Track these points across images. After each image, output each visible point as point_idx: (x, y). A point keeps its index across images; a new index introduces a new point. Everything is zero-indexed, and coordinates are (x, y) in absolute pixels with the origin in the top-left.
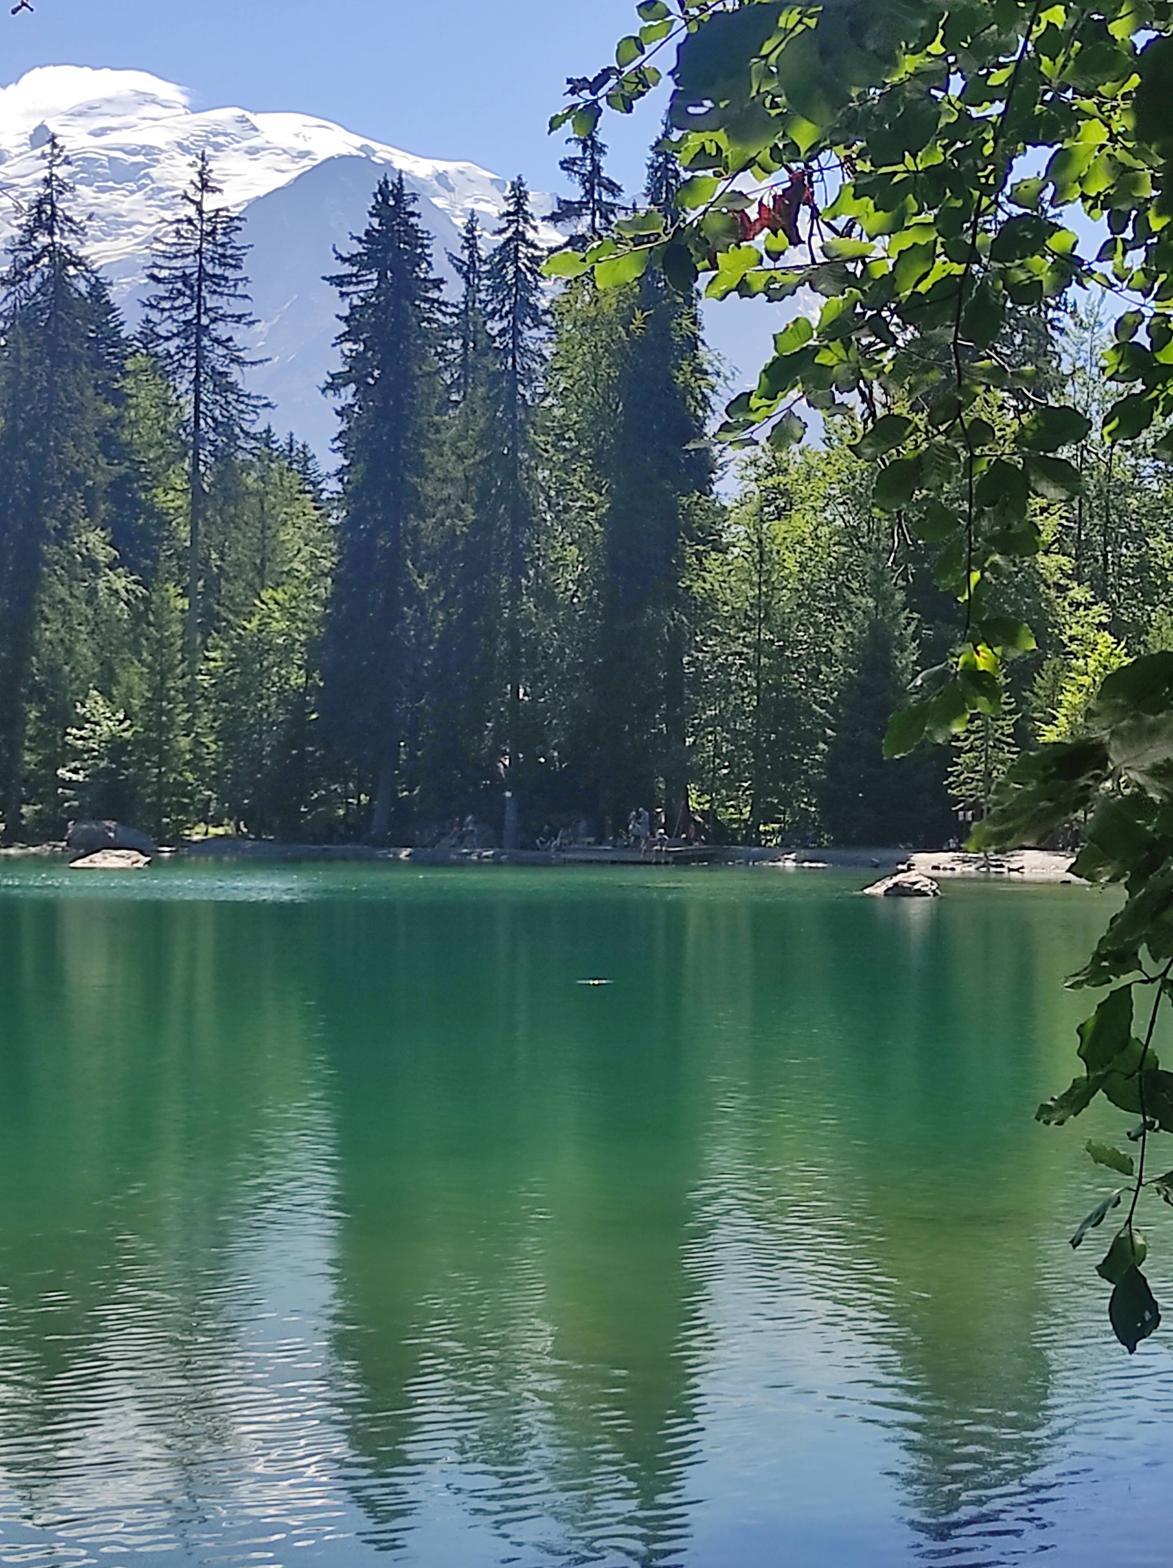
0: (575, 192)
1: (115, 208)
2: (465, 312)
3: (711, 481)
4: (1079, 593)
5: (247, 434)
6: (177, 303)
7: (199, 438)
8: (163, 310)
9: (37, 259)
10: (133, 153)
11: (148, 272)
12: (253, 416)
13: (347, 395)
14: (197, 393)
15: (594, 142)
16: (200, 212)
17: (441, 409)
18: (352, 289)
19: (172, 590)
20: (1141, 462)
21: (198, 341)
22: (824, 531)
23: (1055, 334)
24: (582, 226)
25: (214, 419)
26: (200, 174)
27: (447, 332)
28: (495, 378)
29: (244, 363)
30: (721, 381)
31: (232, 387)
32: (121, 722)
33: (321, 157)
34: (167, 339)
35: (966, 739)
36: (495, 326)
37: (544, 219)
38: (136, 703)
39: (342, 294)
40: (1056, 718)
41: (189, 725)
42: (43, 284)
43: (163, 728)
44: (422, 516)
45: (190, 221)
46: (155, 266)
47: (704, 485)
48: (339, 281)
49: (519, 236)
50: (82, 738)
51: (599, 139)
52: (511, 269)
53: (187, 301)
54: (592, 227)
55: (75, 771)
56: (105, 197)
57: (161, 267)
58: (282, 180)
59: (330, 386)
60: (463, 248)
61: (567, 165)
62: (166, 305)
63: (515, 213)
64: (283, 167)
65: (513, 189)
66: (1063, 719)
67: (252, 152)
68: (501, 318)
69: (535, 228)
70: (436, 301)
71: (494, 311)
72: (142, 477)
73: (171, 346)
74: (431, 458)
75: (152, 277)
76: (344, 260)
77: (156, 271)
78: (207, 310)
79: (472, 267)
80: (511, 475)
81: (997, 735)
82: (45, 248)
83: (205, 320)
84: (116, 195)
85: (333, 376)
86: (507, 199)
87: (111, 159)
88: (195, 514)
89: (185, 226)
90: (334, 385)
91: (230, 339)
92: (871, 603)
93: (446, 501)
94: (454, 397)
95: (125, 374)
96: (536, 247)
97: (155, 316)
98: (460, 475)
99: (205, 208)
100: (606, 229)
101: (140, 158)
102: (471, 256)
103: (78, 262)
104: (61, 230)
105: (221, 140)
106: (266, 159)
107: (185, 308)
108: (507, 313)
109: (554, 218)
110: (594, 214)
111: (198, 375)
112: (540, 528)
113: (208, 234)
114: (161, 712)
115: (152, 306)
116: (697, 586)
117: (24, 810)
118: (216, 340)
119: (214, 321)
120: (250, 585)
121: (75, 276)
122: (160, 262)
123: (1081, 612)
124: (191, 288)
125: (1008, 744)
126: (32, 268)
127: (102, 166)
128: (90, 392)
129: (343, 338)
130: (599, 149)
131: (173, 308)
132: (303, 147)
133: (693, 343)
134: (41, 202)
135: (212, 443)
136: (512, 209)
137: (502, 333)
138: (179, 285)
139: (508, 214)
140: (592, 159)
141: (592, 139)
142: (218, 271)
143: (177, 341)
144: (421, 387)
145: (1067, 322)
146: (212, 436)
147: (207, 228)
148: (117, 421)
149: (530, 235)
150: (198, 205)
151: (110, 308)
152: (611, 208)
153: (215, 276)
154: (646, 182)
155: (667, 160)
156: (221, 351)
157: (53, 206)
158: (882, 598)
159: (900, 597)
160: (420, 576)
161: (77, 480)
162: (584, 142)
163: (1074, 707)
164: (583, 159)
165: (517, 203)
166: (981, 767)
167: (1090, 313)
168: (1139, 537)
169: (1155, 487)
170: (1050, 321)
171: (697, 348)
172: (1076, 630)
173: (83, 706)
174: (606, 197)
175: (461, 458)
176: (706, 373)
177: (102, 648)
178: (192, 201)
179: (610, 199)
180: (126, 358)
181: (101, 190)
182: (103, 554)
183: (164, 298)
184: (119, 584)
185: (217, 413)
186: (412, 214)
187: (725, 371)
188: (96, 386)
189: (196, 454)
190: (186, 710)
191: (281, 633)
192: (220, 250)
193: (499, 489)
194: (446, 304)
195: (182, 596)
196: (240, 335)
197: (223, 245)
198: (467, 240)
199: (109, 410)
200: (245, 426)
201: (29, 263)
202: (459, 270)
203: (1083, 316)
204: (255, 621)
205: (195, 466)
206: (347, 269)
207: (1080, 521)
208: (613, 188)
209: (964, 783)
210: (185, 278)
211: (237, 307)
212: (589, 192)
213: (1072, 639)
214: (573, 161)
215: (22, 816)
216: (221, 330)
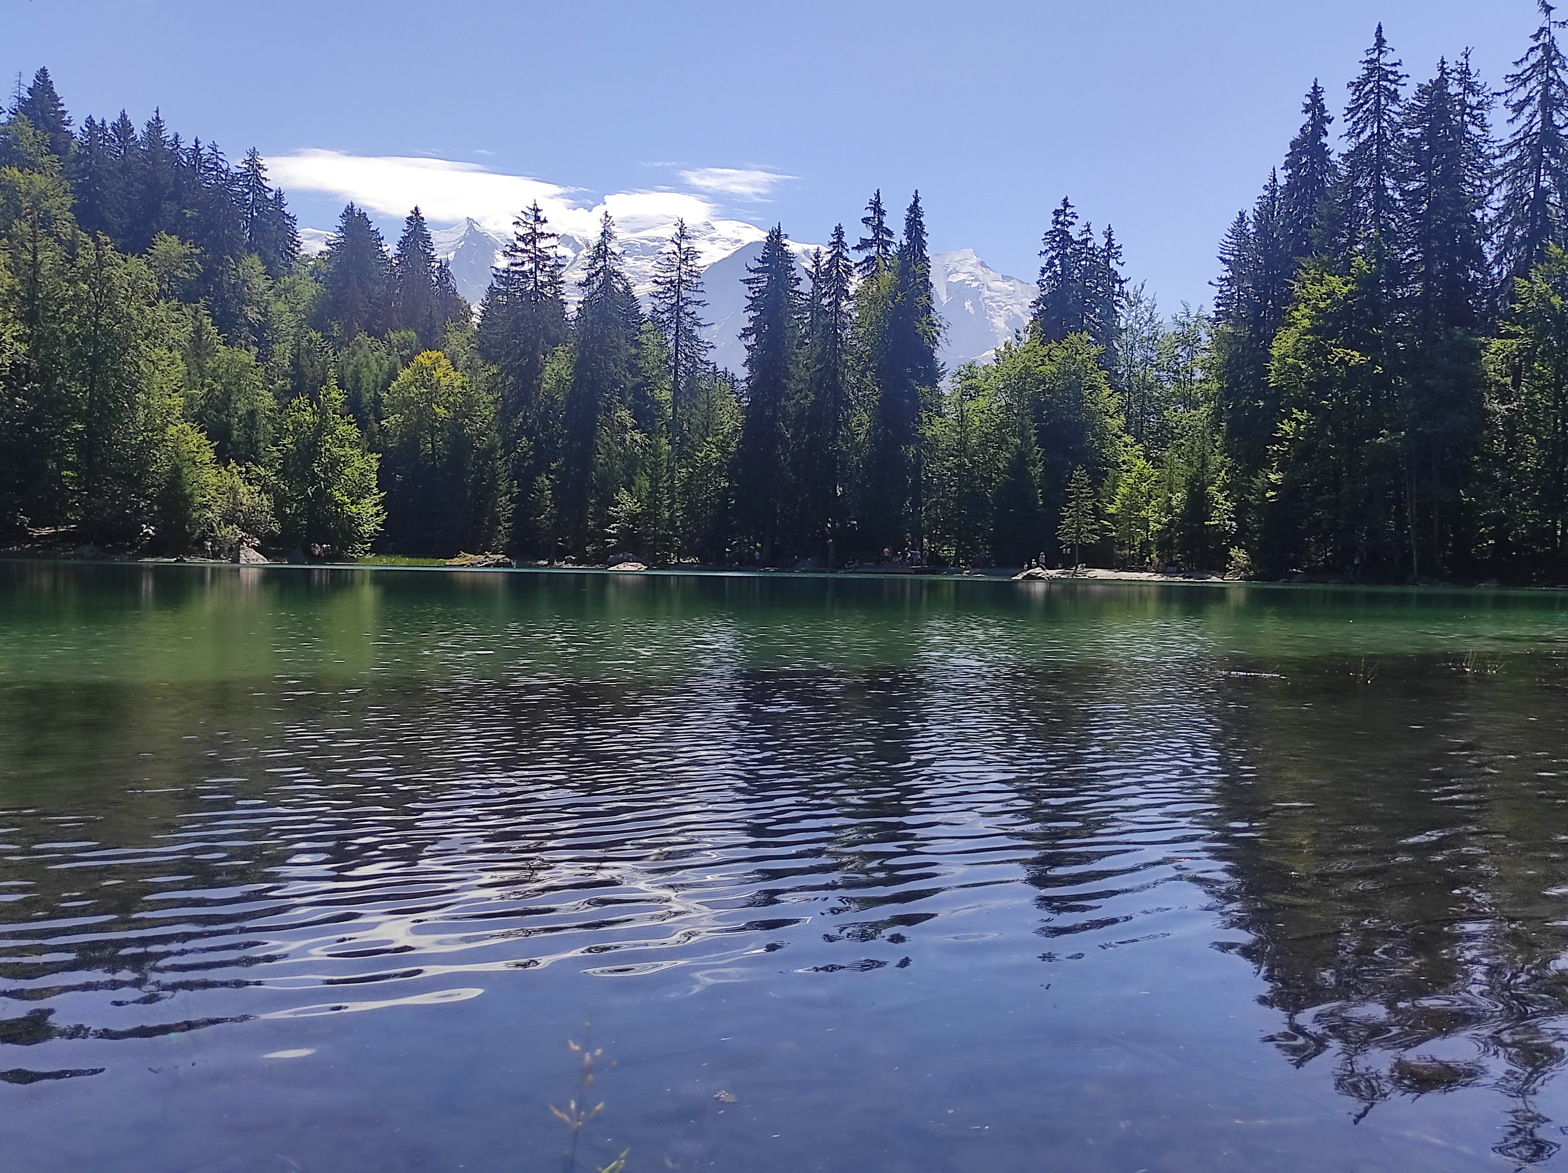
0: (870, 235)
1: (643, 269)
2: (813, 297)
3: (937, 381)
4: (1128, 439)
5: (702, 361)
6: (668, 295)
7: (677, 363)
8: (660, 298)
9: (597, 273)
10: (653, 241)
11: (653, 279)
12: (705, 352)
13: (752, 339)
14: (677, 341)
15: (880, 209)
16: (680, 249)
17: (799, 346)
18: (755, 285)
19: (664, 441)
20: (1161, 373)
21: (678, 314)
22: (995, 406)
23: (1117, 308)
24: (872, 251)
25: (685, 354)
26: (680, 229)
27: (802, 311)
28: (826, 327)
29: (701, 325)
30: (942, 329)
31: (695, 338)
32: (636, 503)
33: (746, 242)
34: (662, 313)
35: (1068, 511)
36: (825, 301)
37: (853, 248)
38: (644, 494)
39: (750, 288)
40: (1114, 501)
41: (669, 507)
42: (600, 286)
43: (656, 508)
44: (788, 399)
45: (675, 253)
46: (656, 276)
47: (933, 383)
48: (748, 281)
49: (839, 254)
50: (616, 512)
51: (882, 208)
52: (835, 272)
53: (673, 294)
54: (878, 252)
55: (613, 529)
56: (639, 263)
57: (660, 277)
58: (726, 254)
59: (743, 335)
60: (813, 266)
61: (866, 220)
62: (662, 296)
63: (837, 242)
64: (727, 248)
65: (836, 230)
66: (1118, 501)
67: (712, 240)
68: (830, 297)
69: (847, 250)
70: (798, 292)
71: (826, 293)
72: (649, 384)
73: (664, 317)
74: (792, 369)
75: (656, 282)
76: (751, 271)
77: (657, 279)
78: (683, 299)
79: (817, 276)
80: (834, 377)
81: (1084, 509)
82: (601, 267)
83: (681, 304)
84: (644, 262)
85: (743, 329)
86: (833, 235)
87: (642, 244)
88: (675, 403)
89: (672, 256)
90: (745, 335)
91: (694, 313)
92: (1019, 442)
93: (801, 391)
94: (807, 341)
95: (641, 333)
96: (847, 260)
97: (656, 301)
98: (808, 378)
99: (682, 246)
100: (885, 254)
101: (656, 244)
102: (817, 270)
103: (617, 275)
104: (610, 259)
105: (696, 234)
106: (719, 244)
107: (671, 297)
108: (833, 294)
109: (858, 248)
110: (879, 246)
111: (677, 331)
112: (848, 405)
113: (684, 260)
114: (656, 499)
115: (654, 296)
116: (928, 434)
117: (588, 549)
118: (688, 314)
119: (686, 304)
120: (701, 436)
121: (616, 282)
122: (659, 274)
123: (1129, 448)
124: (675, 287)
125: (1090, 514)
126: (595, 278)
127: (637, 247)
128: (623, 341)
129: (748, 308)
130: (883, 213)
131: (666, 297)
132: (737, 237)
133: (928, 309)
134: (599, 245)
135: (684, 366)
136: (835, 240)
137: (830, 304)
138: (669, 286)
139: (834, 243)
140: (879, 218)
141: (879, 208)
142: (688, 278)
143: (667, 314)
144: (788, 333)
145: (1123, 302)
146: (684, 362)
147: (683, 257)
148: (636, 357)
149: (845, 254)
150: (679, 245)
151: (634, 299)
152: (889, 243)
153: (686, 281)
154: (904, 227)
155: (916, 216)
156: (689, 319)
157: (606, 247)
158: (1025, 439)
159: (1034, 439)
160: (787, 430)
161: (615, 383)
162: (874, 209)
163: (1124, 495)
164: (874, 218)
165: (838, 238)
166: (1075, 526)
167: (1135, 296)
168: (1159, 412)
169: (1168, 386)
170: (1115, 302)
171: (930, 312)
172: (1126, 458)
173: (617, 495)
174: (886, 238)
175: (808, 369)
176: (935, 325)
177: (628, 469)
178: (676, 243)
179: (888, 239)
180: (641, 324)
181: (637, 259)
182: (629, 422)
183: (661, 293)
184: (637, 437)
185: (687, 351)
186: (785, 245)
187: (944, 325)
188: (626, 338)
189: (676, 372)
190: (668, 498)
191: (716, 459)
192: (690, 268)
193: (827, 384)
194: (803, 294)
195: (669, 444)
196: (700, 312)
197: (691, 266)
198: (815, 262)
199: (633, 351)
200: (701, 357)
201: (593, 275)
202: (811, 277)
203: (1132, 299)
204: (703, 453)
205: (676, 378)
206: (752, 276)
207: (1128, 403)
208: (890, 233)
209: (1066, 534)
210: (671, 282)
211: (697, 297)
212: (877, 235)
213: (1124, 462)
214: (868, 219)
215: (587, 553)
216: (690, 309)
